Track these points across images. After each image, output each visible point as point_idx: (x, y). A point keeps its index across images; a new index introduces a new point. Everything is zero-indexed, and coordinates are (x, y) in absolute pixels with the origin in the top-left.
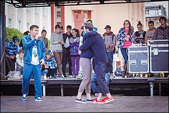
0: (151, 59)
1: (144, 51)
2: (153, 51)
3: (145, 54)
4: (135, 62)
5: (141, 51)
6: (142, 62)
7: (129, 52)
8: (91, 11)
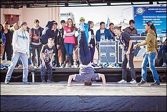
0: (118, 52)
1: (112, 46)
2: (120, 46)
3: (113, 48)
4: (105, 54)
5: (110, 46)
6: (111, 54)
7: (100, 46)
8: (18, 16)
